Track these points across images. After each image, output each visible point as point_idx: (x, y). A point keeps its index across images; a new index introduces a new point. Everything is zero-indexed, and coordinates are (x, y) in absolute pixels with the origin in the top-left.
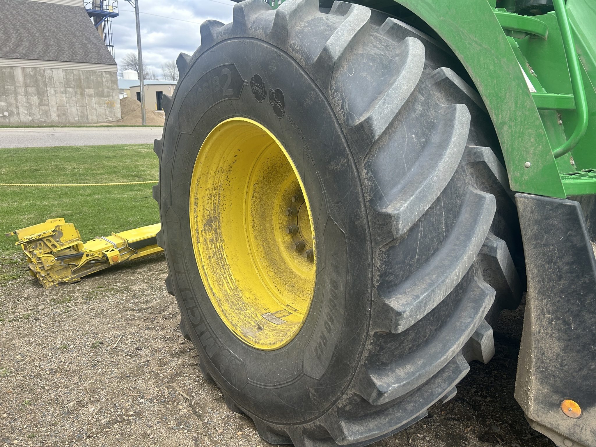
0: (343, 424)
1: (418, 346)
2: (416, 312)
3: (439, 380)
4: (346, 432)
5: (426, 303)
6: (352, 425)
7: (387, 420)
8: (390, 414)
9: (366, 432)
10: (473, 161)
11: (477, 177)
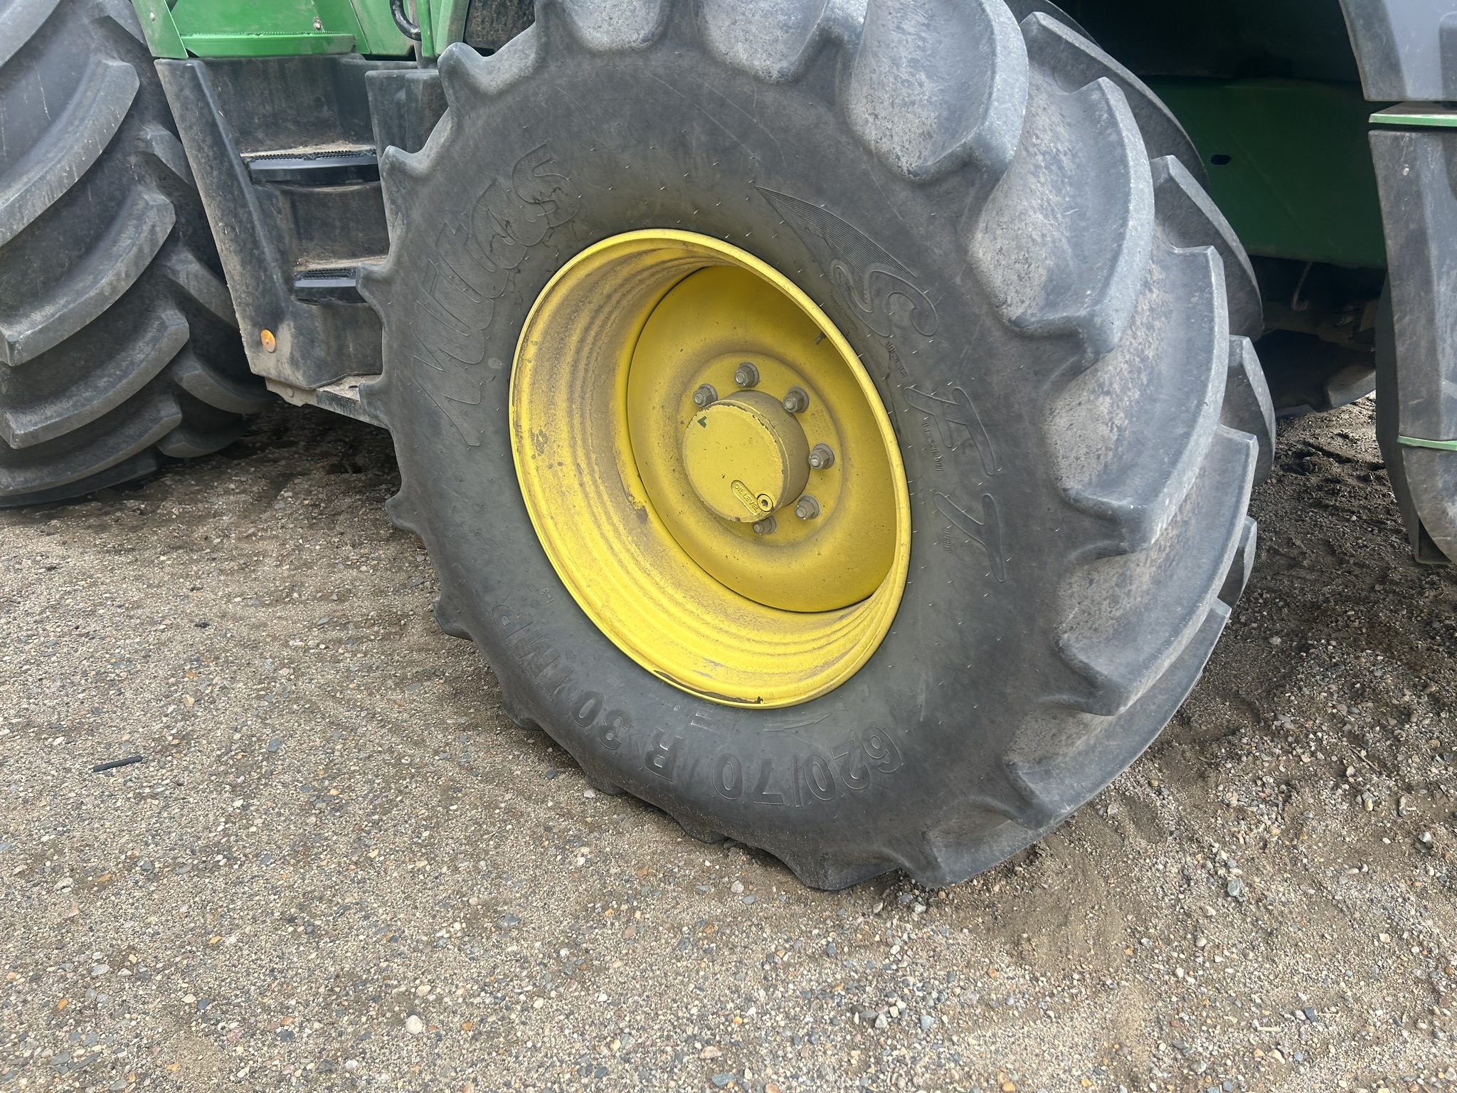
0: (8, 416)
1: (57, 280)
2: (8, 220)
3: (141, 344)
4: (13, 425)
5: (20, 207)
6: (21, 416)
7: (71, 403)
8: (76, 395)
9: (42, 421)
10: (97, 17)
11: (116, 41)
